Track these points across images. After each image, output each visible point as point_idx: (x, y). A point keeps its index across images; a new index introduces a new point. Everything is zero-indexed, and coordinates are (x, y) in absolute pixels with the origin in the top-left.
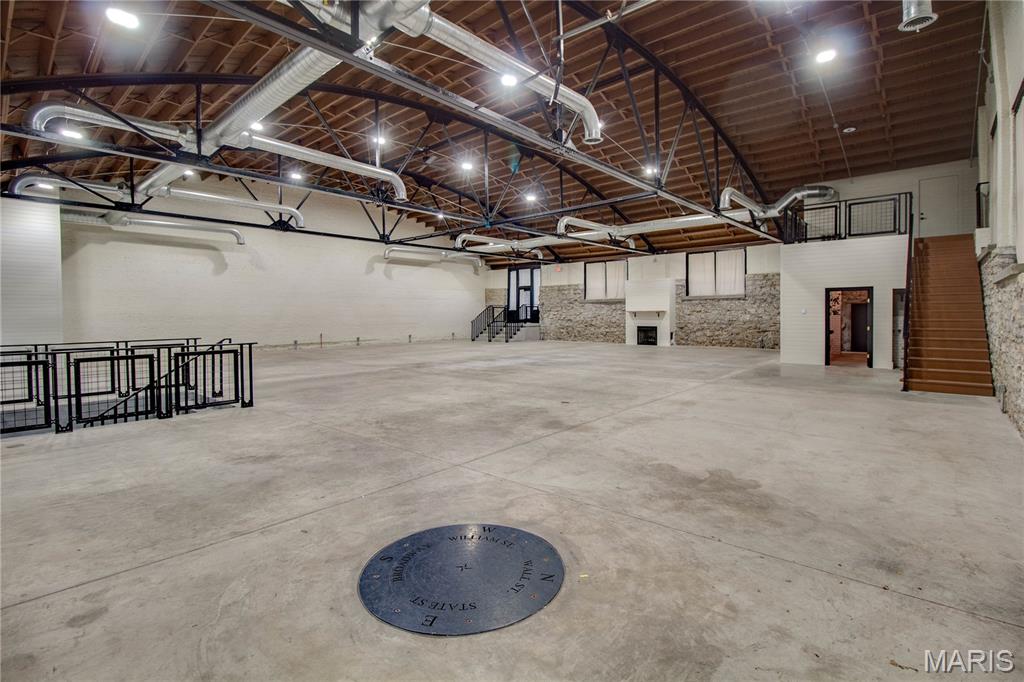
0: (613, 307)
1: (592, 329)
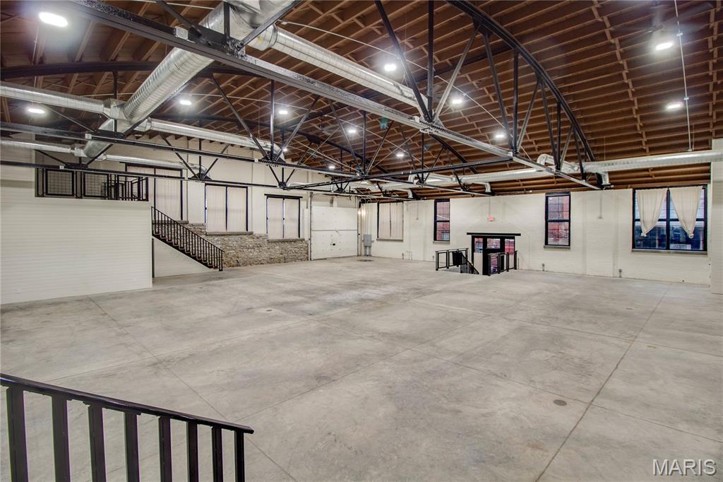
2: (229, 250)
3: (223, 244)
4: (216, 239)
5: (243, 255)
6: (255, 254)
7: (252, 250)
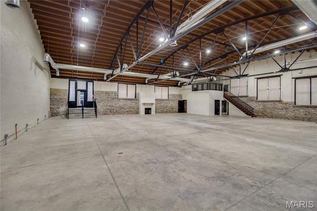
0: (132, 101)
1: (123, 109)
2: (267, 109)
3: (263, 106)
4: (260, 103)
5: (275, 112)
6: (283, 112)
7: (281, 111)
